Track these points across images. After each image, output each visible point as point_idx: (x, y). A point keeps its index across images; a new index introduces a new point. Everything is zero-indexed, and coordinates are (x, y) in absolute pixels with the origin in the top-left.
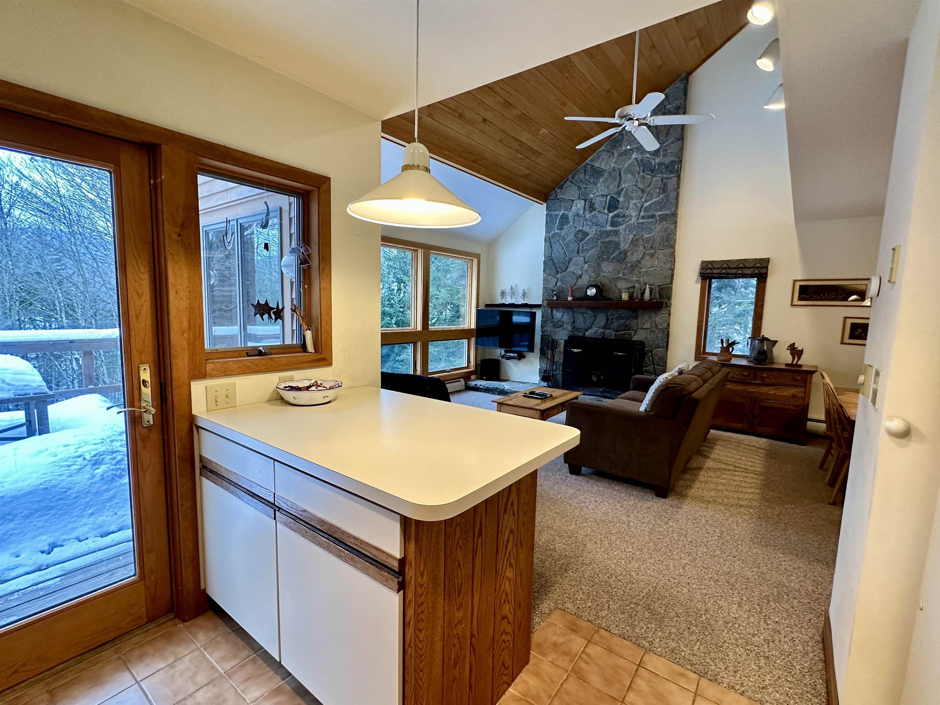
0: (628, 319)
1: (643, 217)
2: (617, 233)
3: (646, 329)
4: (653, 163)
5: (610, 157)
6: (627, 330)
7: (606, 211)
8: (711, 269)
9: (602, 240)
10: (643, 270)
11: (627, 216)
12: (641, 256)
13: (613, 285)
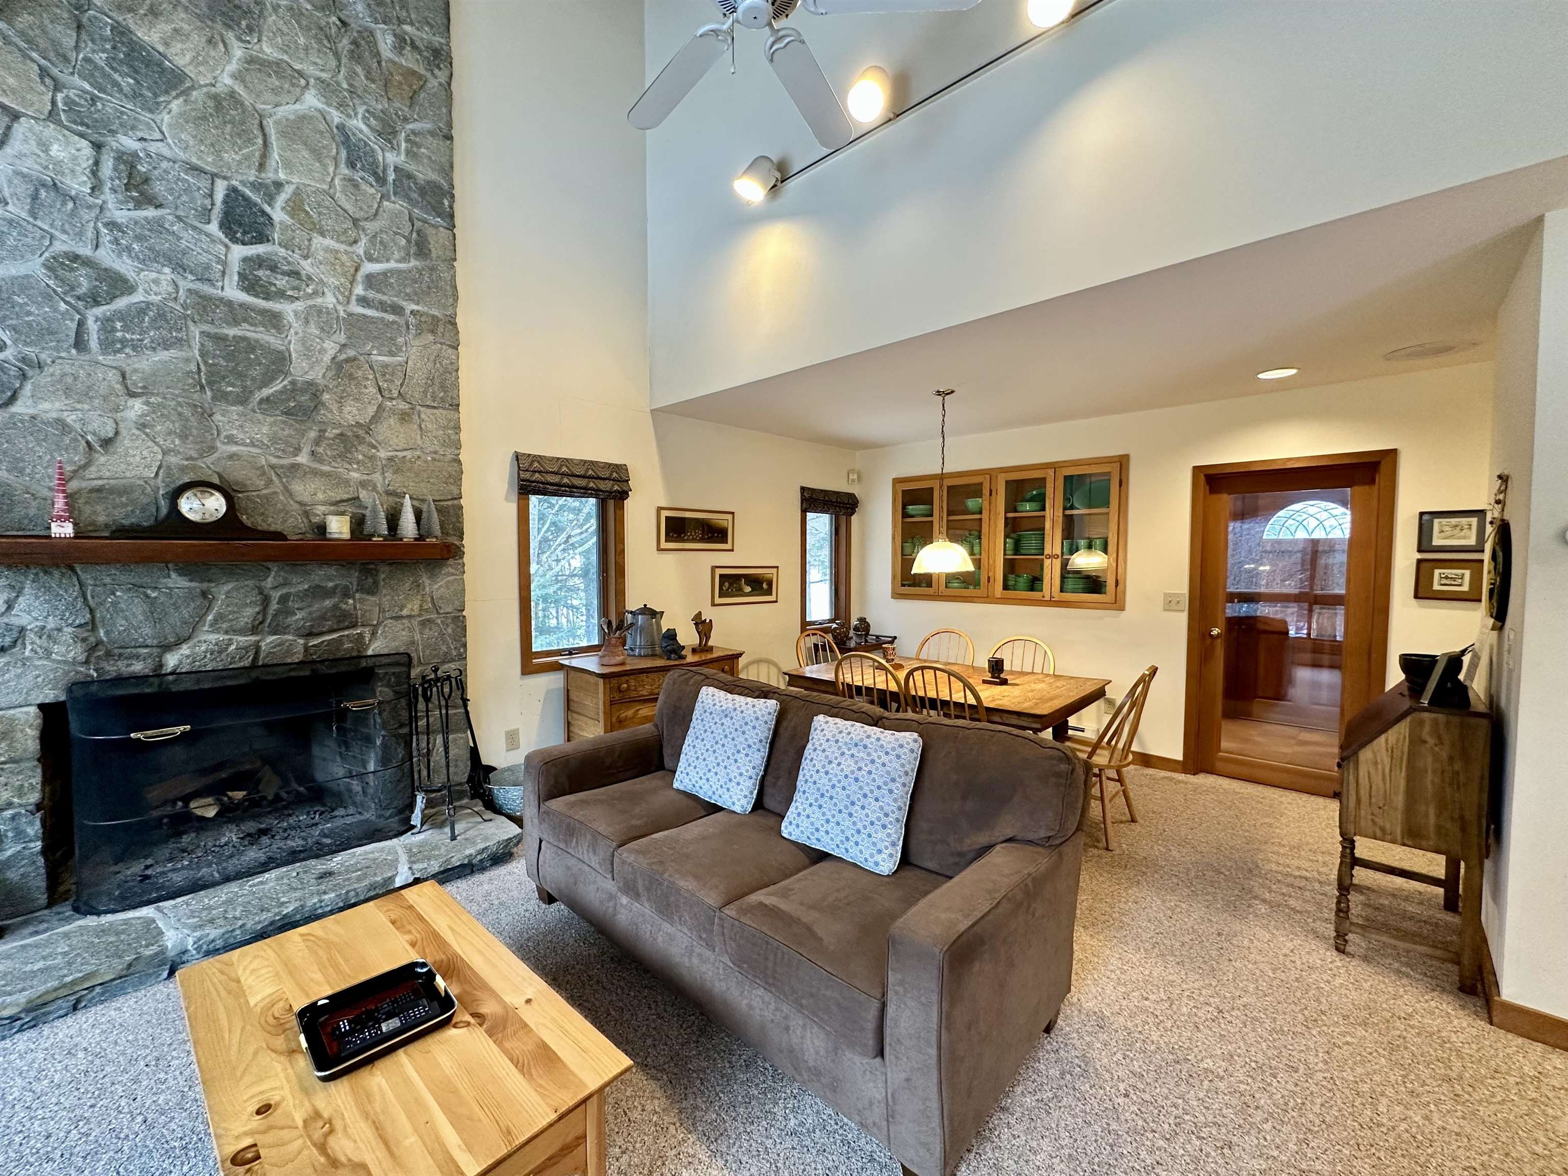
0: (346, 594)
1: (363, 301)
2: (274, 321)
3: (409, 617)
4: (381, 158)
5: (210, 41)
6: (347, 628)
7: (213, 228)
8: (540, 472)
9: (206, 328)
10: (383, 454)
11: (310, 278)
12: (371, 410)
13: (277, 486)
